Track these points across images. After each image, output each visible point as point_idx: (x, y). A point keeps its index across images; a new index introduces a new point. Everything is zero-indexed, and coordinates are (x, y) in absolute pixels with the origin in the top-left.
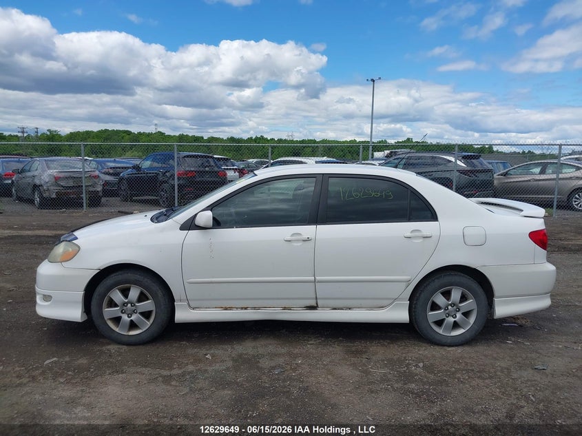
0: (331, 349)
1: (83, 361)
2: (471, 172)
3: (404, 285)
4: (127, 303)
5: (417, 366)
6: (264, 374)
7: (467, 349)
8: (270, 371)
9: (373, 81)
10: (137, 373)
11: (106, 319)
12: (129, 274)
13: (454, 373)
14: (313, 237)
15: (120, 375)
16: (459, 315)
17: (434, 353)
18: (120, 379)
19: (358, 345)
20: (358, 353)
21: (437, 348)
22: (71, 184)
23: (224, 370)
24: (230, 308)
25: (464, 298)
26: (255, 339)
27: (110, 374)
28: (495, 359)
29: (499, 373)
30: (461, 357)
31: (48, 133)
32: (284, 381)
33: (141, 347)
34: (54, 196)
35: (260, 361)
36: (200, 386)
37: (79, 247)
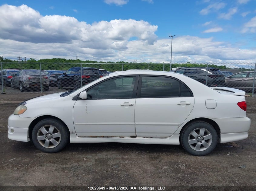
0: (142, 156)
1: (27, 160)
2: (214, 76)
3: (177, 127)
4: (48, 134)
5: (182, 165)
6: (109, 168)
7: (207, 157)
8: (112, 166)
9: (172, 37)
10: (50, 166)
11: (38, 141)
12: (49, 120)
13: (200, 169)
14: (134, 104)
15: (42, 167)
16: (203, 141)
17: (191, 159)
18: (42, 169)
19: (155, 155)
20: (155, 158)
21: (193, 157)
22: (36, 81)
23: (91, 165)
24: (96, 137)
25: (206, 133)
26: (108, 151)
27: (38, 166)
28: (221, 162)
29: (222, 170)
30: (204, 161)
31: (31, 60)
32: (118, 171)
33: (55, 154)
34: (28, 86)
35: (108, 161)
36: (78, 173)
37: (27, 108)
